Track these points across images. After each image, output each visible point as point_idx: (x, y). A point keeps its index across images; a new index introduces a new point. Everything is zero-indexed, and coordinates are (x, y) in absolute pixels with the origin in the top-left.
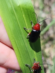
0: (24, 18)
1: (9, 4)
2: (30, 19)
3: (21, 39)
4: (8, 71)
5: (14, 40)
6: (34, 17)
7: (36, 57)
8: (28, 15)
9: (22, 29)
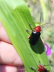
0: (22, 21)
1: (6, 11)
2: (27, 21)
3: (23, 42)
4: (18, 69)
5: (17, 44)
6: (31, 19)
7: (40, 59)
8: (25, 18)
9: (22, 33)
